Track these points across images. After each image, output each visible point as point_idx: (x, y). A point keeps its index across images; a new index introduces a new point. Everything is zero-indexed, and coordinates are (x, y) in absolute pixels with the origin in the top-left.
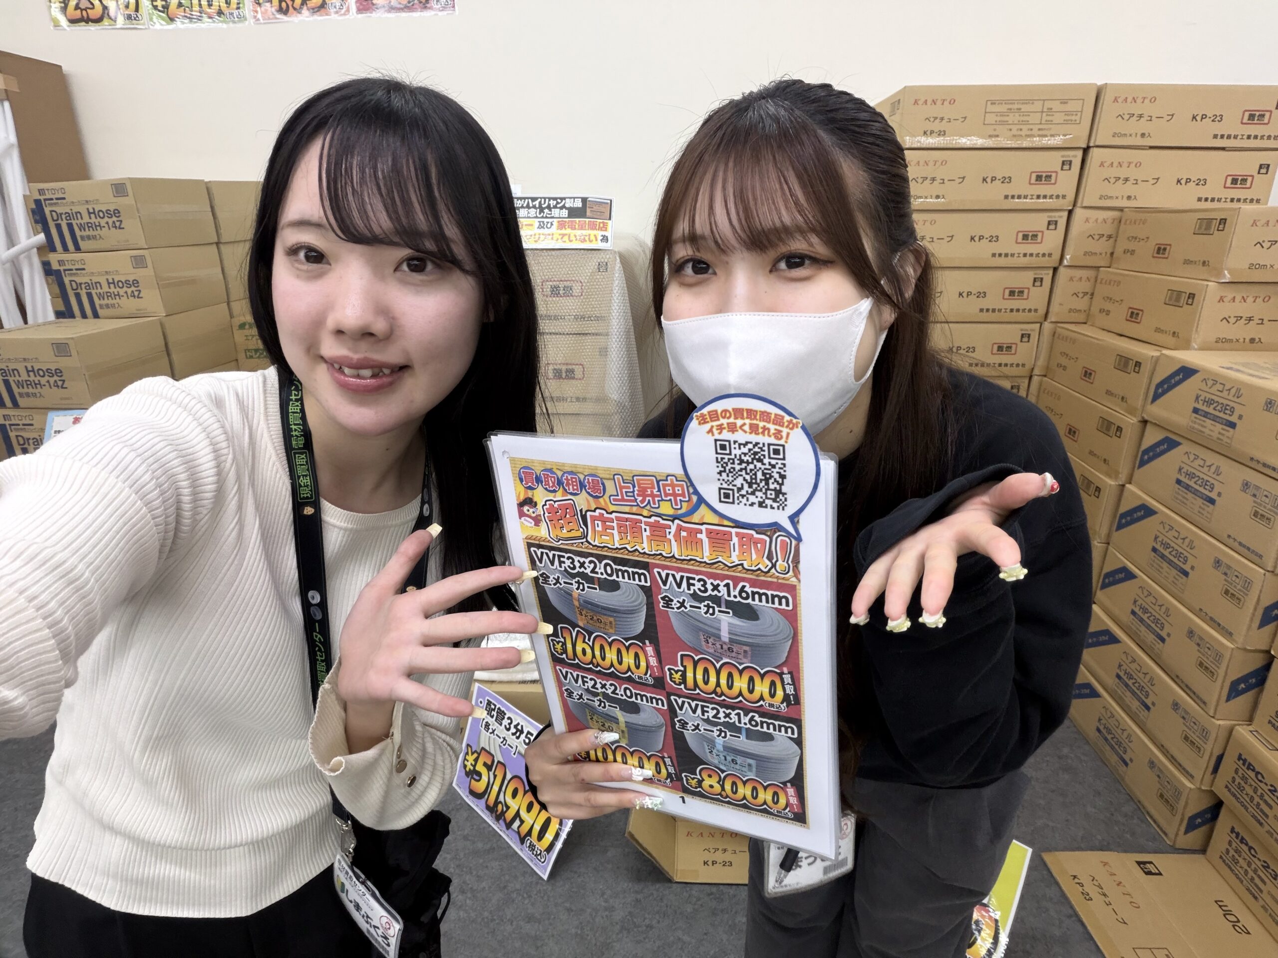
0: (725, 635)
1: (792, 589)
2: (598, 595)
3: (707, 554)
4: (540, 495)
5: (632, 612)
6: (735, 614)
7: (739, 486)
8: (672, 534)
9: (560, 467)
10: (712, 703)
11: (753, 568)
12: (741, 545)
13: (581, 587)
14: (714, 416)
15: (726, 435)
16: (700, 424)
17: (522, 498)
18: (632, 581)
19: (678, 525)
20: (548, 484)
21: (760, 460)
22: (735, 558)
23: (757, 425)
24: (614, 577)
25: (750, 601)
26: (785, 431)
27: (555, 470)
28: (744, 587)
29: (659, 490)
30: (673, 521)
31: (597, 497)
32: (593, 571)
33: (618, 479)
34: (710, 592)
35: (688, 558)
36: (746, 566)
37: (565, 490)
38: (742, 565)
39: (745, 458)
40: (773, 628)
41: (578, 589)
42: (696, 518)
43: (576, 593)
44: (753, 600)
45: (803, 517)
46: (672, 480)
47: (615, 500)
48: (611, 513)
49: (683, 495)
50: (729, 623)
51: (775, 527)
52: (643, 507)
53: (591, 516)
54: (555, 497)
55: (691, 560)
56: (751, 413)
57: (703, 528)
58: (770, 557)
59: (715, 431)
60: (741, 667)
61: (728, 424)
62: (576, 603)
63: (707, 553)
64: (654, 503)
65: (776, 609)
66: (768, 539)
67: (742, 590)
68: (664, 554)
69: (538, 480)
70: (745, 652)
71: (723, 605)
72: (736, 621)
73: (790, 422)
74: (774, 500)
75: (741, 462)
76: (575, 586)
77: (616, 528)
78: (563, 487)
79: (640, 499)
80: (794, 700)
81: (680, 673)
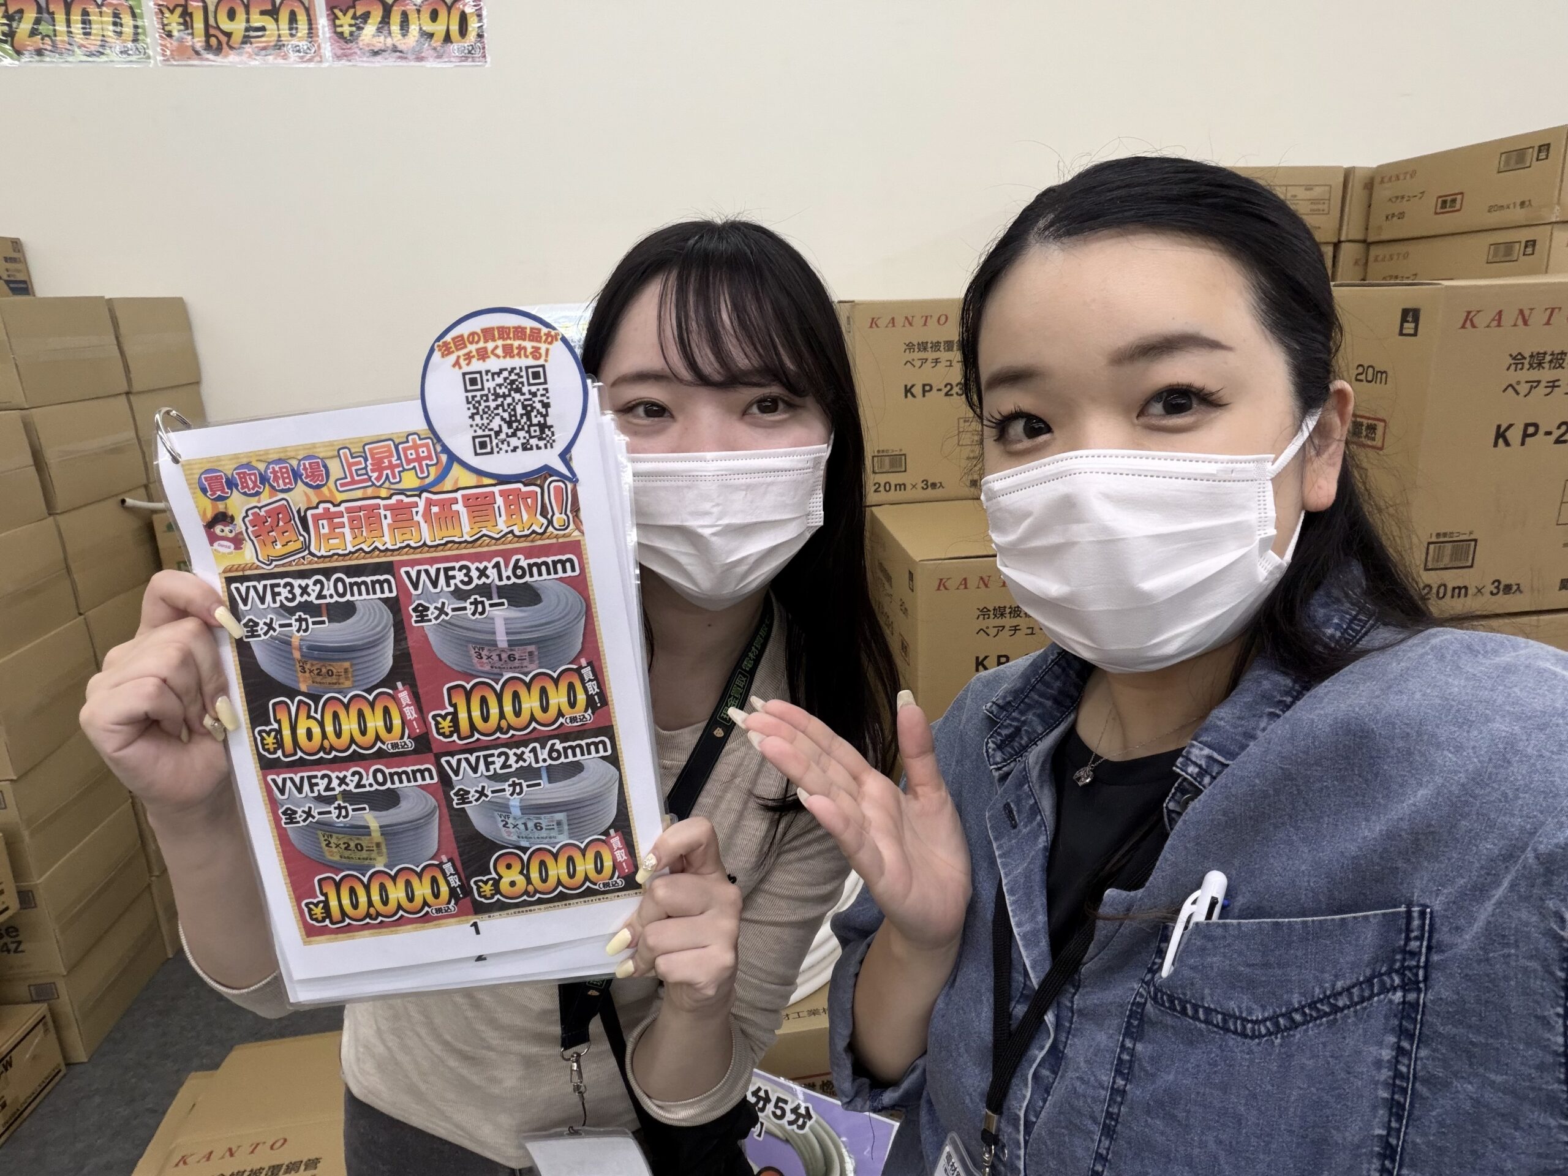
0: (502, 639)
1: (576, 547)
2: (327, 632)
3: (467, 530)
4: (237, 504)
5: (374, 644)
6: (513, 603)
7: (497, 429)
8: (420, 513)
9: (261, 456)
10: (496, 747)
11: (527, 532)
12: (508, 505)
13: (304, 627)
14: (460, 342)
15: (476, 365)
16: (443, 356)
17: (210, 515)
18: (372, 596)
19: (427, 499)
20: (247, 486)
21: (518, 390)
22: (502, 526)
23: (512, 345)
24: (348, 597)
25: (527, 578)
26: (543, 347)
27: (254, 464)
28: (518, 561)
29: (399, 458)
30: (419, 496)
31: (319, 487)
32: (320, 596)
33: (345, 454)
34: (476, 582)
35: (443, 542)
36: (517, 533)
37: (273, 487)
38: (512, 532)
39: (500, 391)
40: (561, 607)
41: (298, 631)
42: (448, 484)
43: (297, 637)
44: (531, 575)
45: (575, 451)
46: (414, 441)
47: (342, 485)
48: (339, 505)
49: (429, 457)
50: (506, 619)
51: (547, 471)
52: (380, 486)
53: (313, 515)
54: (259, 501)
55: (448, 542)
56: (503, 332)
57: (458, 495)
58: (544, 513)
59: (463, 363)
60: (527, 679)
61: (478, 350)
62: (297, 655)
63: (466, 528)
64: (394, 477)
65: (561, 579)
66: (538, 490)
67: (516, 566)
68: (413, 544)
69: (231, 484)
70: (531, 654)
71: (495, 595)
72: (514, 613)
73: (548, 335)
74: (540, 439)
75: (497, 396)
76: (296, 625)
77: (347, 524)
78: (271, 485)
79: (375, 475)
80: (599, 702)
81: (449, 718)
